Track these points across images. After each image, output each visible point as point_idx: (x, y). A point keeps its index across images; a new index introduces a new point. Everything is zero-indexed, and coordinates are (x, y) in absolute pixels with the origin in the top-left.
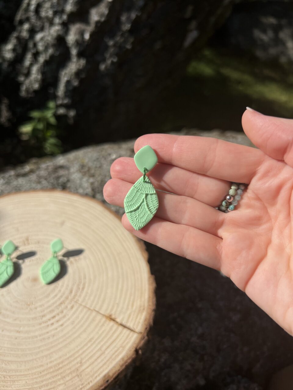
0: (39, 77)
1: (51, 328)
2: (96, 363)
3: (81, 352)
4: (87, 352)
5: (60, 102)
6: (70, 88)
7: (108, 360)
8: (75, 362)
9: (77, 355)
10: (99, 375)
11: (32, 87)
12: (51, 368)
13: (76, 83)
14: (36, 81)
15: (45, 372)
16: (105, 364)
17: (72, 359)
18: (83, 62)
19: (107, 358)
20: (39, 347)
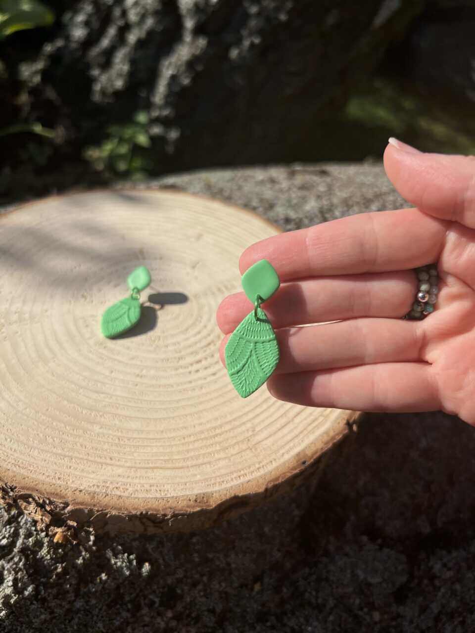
0: (126, 68)
1: (194, 376)
2: (280, 434)
3: (251, 415)
4: (262, 417)
5: (155, 114)
6: (176, 89)
7: (301, 432)
8: (243, 428)
9: (245, 419)
10: (288, 452)
11: (112, 85)
12: (202, 432)
13: (186, 81)
14: (120, 75)
15: (192, 438)
16: (296, 436)
17: (237, 423)
18: (202, 42)
19: (299, 429)
20: (178, 401)
